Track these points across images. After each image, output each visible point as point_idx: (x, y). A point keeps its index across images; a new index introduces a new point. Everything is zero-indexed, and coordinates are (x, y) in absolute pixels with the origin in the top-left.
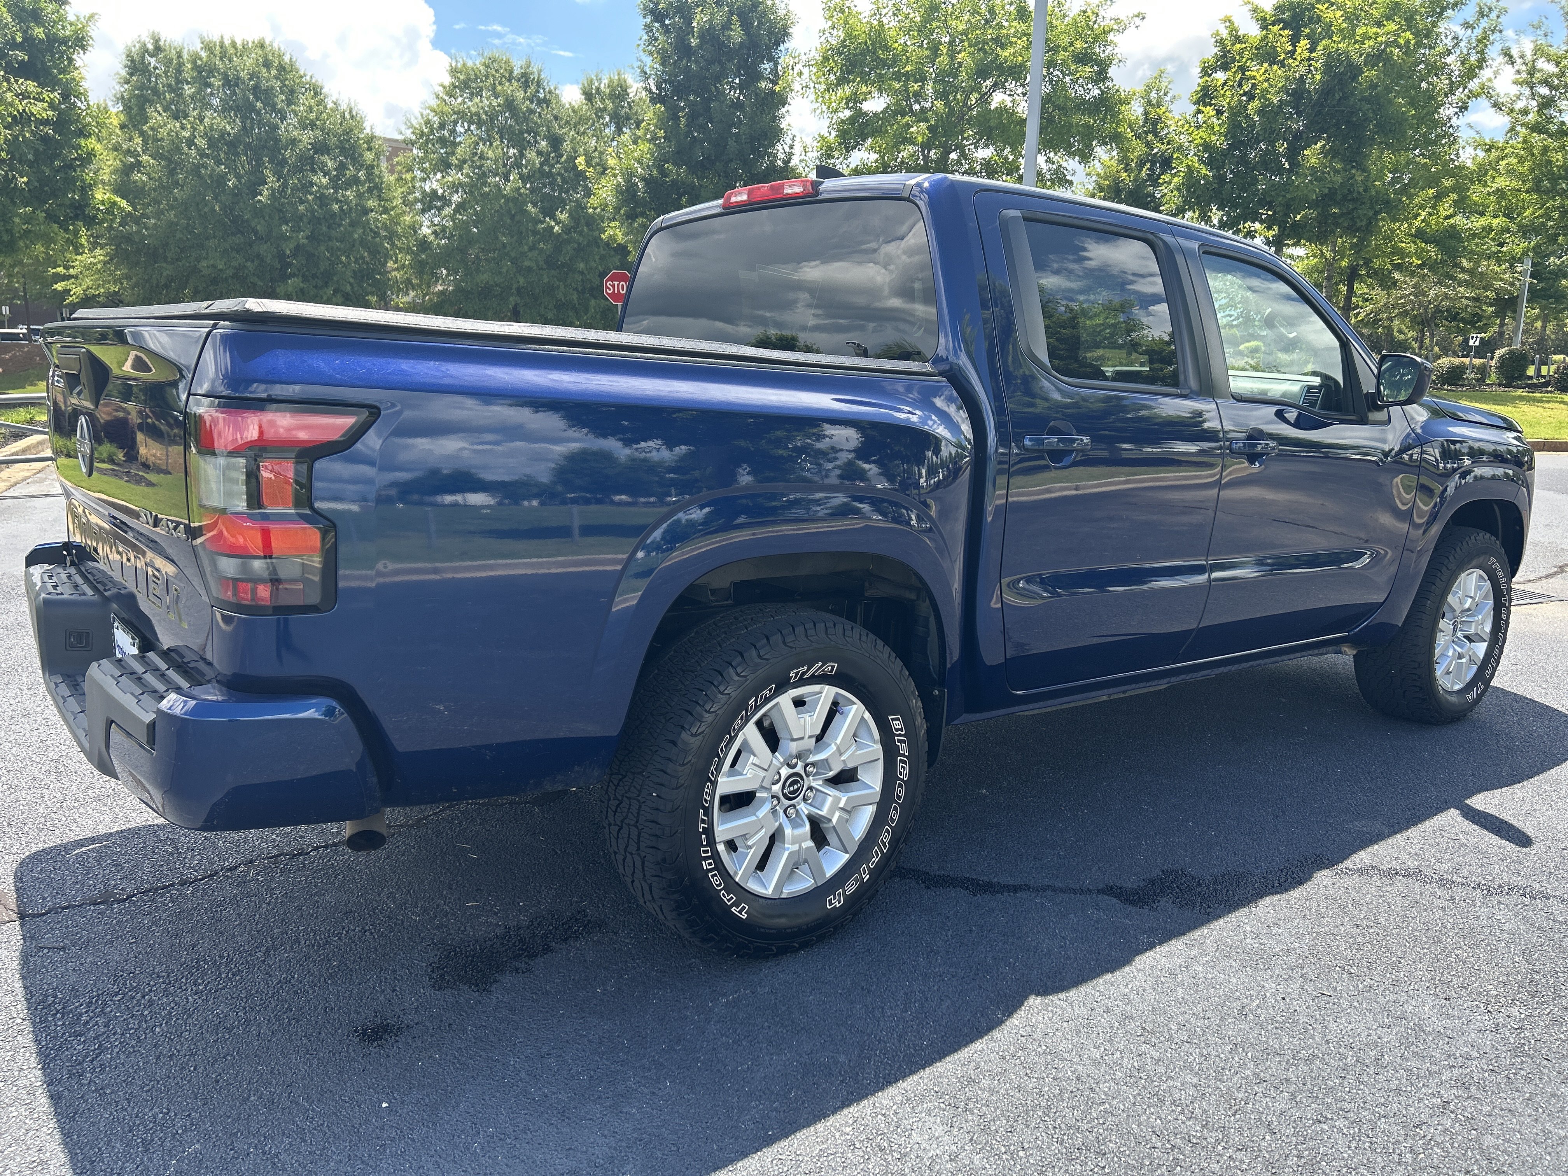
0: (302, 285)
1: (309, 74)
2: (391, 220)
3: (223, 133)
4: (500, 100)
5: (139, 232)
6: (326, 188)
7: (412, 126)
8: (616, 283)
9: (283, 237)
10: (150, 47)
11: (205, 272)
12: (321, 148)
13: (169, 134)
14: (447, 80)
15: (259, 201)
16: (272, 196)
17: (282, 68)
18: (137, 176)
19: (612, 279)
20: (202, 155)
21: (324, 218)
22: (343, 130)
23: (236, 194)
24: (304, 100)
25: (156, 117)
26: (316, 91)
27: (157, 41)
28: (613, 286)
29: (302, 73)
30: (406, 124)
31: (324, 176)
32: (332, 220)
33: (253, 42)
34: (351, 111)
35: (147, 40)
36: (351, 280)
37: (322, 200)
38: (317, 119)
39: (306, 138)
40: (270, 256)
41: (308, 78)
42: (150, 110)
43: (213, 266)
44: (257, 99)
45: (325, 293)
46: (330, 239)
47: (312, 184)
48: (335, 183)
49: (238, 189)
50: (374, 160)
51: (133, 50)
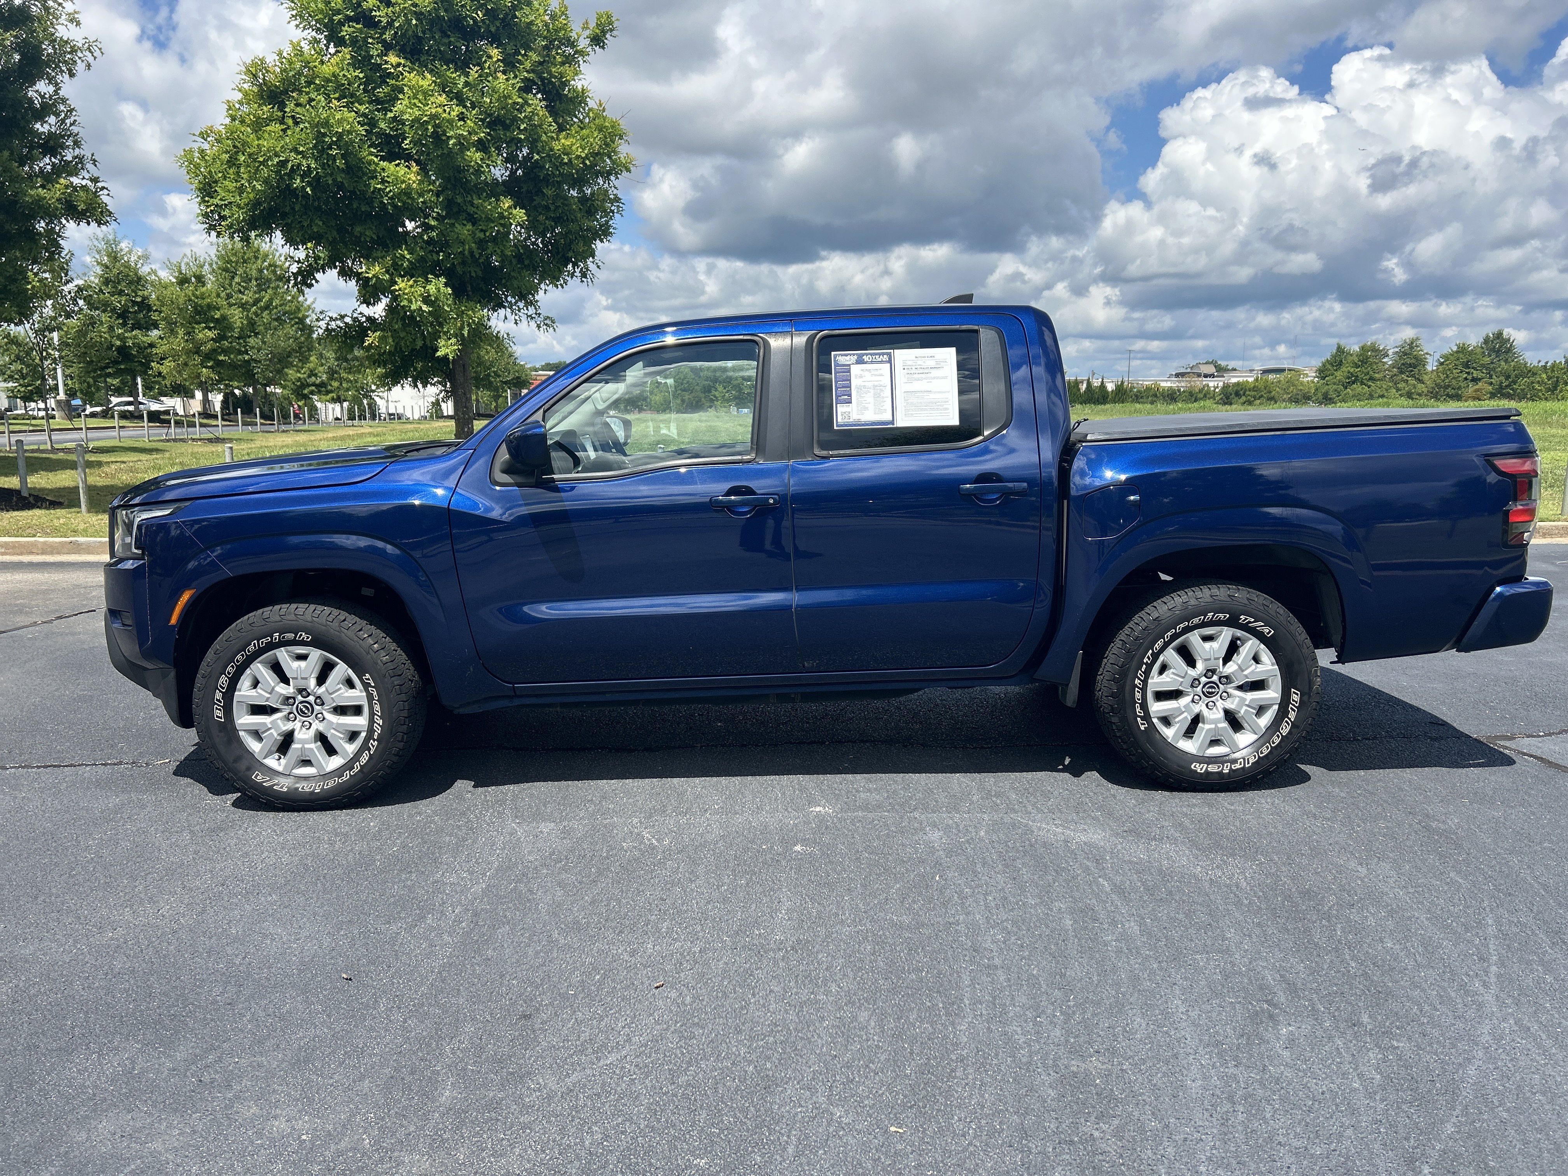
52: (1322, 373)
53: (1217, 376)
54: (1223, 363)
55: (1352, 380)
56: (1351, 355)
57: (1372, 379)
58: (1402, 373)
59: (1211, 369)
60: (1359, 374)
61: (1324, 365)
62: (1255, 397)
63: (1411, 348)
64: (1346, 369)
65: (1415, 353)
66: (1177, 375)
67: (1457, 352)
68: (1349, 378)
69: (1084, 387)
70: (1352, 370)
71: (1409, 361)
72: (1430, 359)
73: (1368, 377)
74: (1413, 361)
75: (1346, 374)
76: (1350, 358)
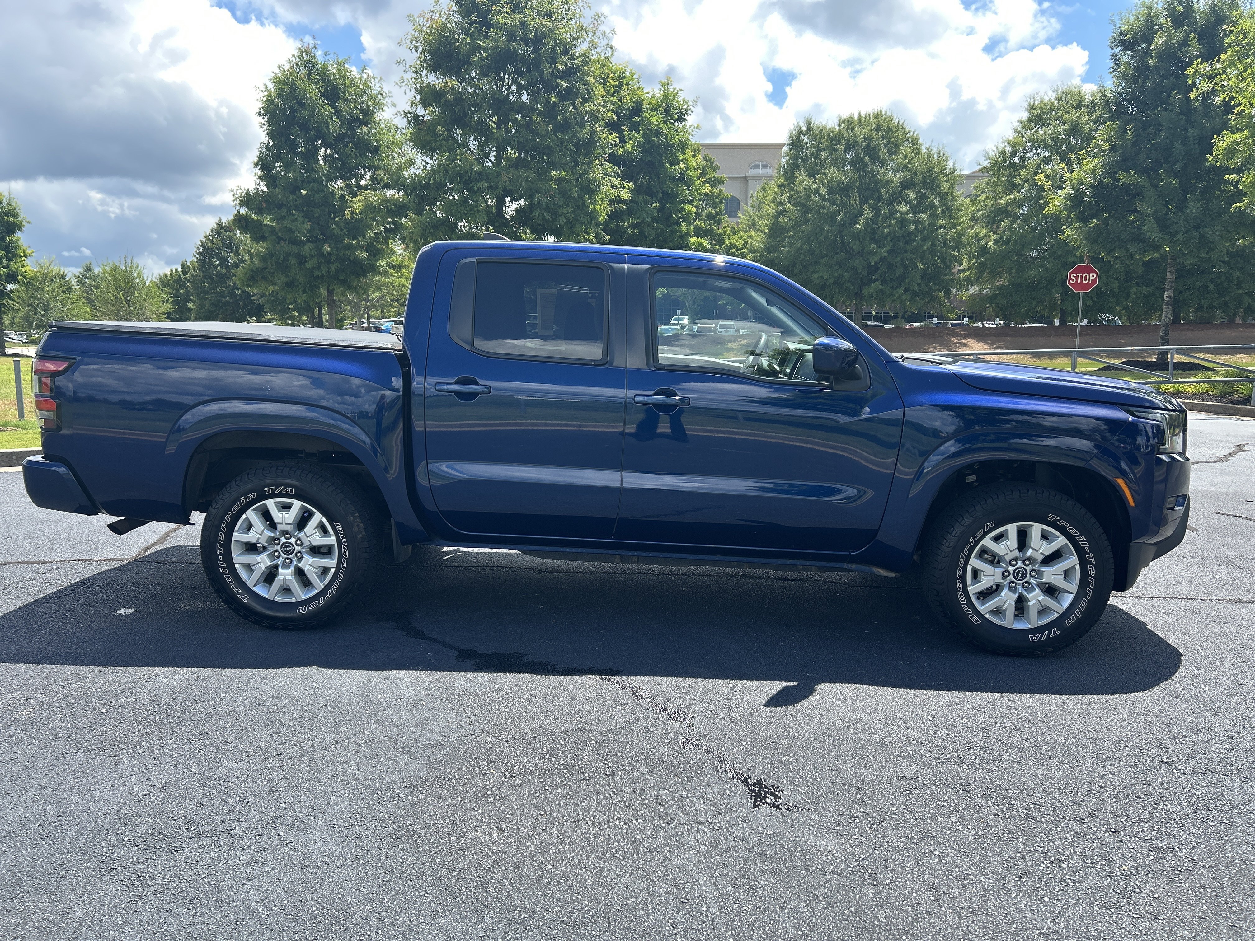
0: (880, 287)
1: (913, 130)
2: (958, 234)
3: (839, 182)
4: (1066, 126)
5: (779, 257)
6: (907, 213)
7: (989, 158)
8: (1079, 275)
9: (872, 253)
10: (804, 129)
11: (817, 282)
12: (906, 185)
13: (805, 188)
14: (1025, 116)
15: (857, 228)
16: (866, 224)
17: (889, 130)
18: (782, 219)
19: (1075, 272)
20: (824, 200)
21: (903, 236)
22: (927, 169)
23: (843, 224)
24: (905, 150)
25: (801, 177)
26: (914, 142)
27: (809, 123)
28: (1077, 277)
29: (907, 130)
30: (985, 156)
31: (906, 205)
32: (908, 237)
33: (874, 114)
34: (939, 153)
35: (803, 124)
36: (919, 281)
37: (903, 222)
38: (909, 163)
39: (897, 178)
40: (861, 267)
41: (912, 133)
42: (797, 173)
43: (822, 277)
44: (865, 155)
45: (898, 292)
46: (906, 251)
47: (897, 212)
48: (915, 210)
49: (844, 221)
50: (949, 188)
51: (794, 132)
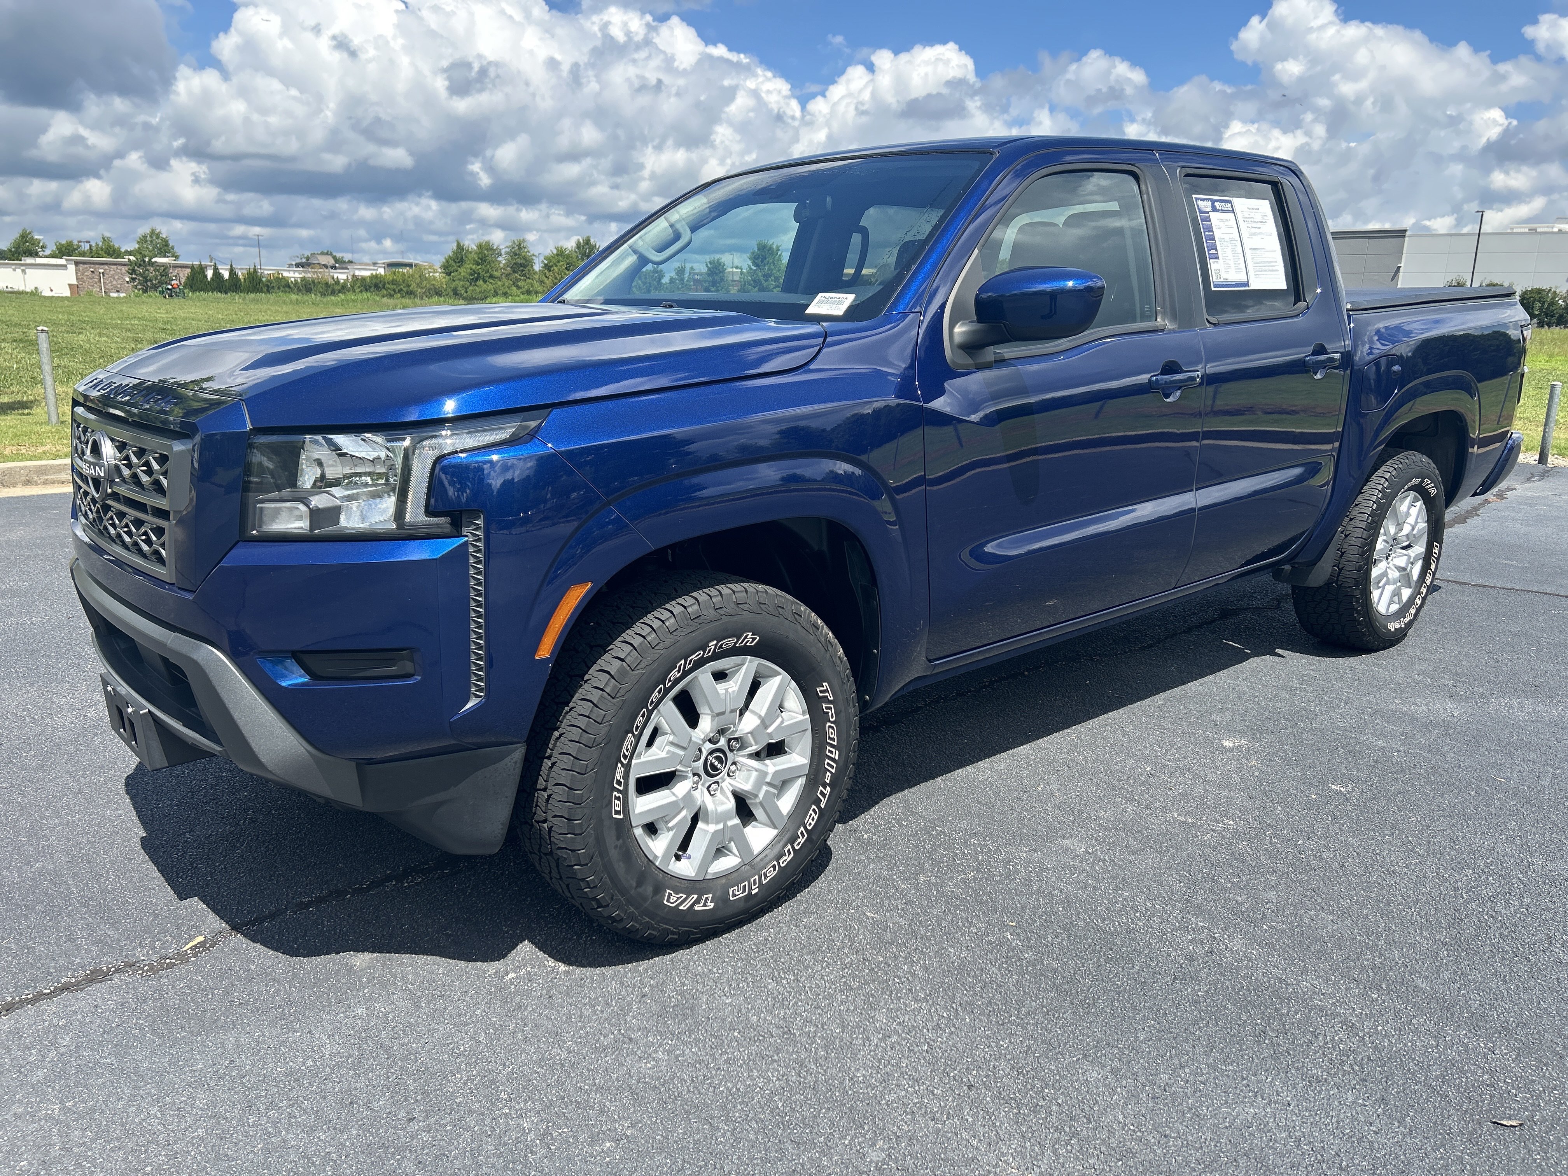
52: (447, 269)
53: (339, 268)
54: (339, 255)
55: (475, 277)
56: (471, 253)
57: (491, 276)
58: (514, 272)
59: (329, 260)
60: (480, 271)
61: (447, 262)
62: (394, 290)
63: (520, 248)
64: (469, 266)
65: (524, 254)
66: (298, 265)
67: (558, 255)
68: (472, 275)
69: (210, 274)
70: (474, 267)
71: (519, 261)
72: (536, 261)
73: (488, 275)
74: (523, 261)
75: (469, 271)
76: (470, 256)
